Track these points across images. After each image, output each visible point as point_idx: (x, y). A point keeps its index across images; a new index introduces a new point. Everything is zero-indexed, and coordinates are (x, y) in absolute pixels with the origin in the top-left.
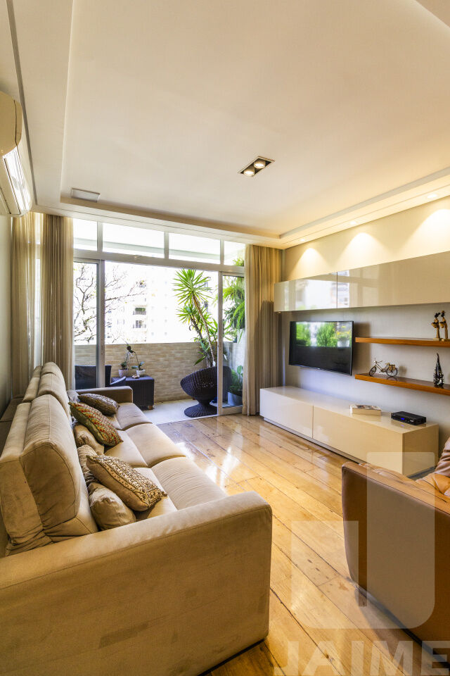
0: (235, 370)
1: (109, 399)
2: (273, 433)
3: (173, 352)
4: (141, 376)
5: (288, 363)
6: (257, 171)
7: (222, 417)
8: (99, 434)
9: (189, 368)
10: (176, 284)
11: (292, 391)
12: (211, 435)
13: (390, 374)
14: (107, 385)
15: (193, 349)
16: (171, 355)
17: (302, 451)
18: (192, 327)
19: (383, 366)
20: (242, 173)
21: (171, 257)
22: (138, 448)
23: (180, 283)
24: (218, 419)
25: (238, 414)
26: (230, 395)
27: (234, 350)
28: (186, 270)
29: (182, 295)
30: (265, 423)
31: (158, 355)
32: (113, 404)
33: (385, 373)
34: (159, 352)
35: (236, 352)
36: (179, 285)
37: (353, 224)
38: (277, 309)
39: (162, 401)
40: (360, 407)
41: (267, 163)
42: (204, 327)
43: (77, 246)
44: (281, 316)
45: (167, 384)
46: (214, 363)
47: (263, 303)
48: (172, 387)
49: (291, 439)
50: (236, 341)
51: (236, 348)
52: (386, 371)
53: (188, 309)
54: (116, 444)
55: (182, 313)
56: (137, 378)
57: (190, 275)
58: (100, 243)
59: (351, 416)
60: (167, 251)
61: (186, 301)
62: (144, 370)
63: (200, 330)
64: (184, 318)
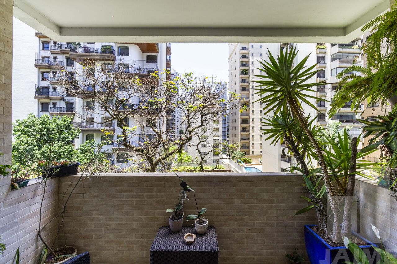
15: (291, 185)
18: (287, 151)
34: (233, 190)
45: (246, 241)
53: (281, 122)
55: (270, 127)
61: (275, 109)
62: (207, 223)
63: (303, 155)
64: (274, 135)
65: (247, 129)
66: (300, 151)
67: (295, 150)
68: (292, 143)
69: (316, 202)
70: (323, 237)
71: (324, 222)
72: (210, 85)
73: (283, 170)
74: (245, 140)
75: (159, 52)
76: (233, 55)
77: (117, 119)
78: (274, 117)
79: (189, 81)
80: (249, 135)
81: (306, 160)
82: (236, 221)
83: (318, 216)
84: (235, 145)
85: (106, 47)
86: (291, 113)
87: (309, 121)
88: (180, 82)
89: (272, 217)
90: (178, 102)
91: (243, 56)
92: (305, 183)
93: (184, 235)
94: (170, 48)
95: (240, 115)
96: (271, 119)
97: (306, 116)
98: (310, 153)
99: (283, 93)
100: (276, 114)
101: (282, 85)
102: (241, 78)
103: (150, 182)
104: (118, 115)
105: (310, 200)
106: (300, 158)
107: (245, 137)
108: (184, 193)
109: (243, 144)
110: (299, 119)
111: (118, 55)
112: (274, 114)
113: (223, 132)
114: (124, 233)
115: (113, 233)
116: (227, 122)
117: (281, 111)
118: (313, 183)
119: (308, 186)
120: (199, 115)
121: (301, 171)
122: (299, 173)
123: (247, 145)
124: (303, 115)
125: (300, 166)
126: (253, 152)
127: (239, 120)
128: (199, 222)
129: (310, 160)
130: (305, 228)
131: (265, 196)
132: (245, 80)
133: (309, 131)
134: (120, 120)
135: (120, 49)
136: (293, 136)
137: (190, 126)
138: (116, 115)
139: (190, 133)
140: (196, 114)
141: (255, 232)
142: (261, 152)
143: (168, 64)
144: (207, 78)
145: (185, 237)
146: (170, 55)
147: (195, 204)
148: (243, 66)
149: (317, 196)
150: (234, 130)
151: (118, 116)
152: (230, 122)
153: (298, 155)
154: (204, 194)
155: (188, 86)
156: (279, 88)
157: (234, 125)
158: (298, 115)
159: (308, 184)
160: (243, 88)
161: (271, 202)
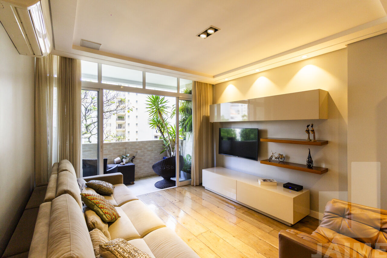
0: (185, 157)
1: (107, 183)
2: (212, 197)
3: (146, 146)
4: (126, 163)
5: (218, 153)
6: (208, 35)
7: (179, 188)
8: (104, 216)
9: (156, 156)
10: (148, 104)
11: (220, 170)
12: (174, 202)
13: (280, 160)
14: (105, 172)
15: (159, 144)
16: (145, 148)
17: (231, 209)
18: (158, 131)
19: (277, 155)
20: (199, 36)
21: (147, 88)
22: (131, 221)
23: (151, 103)
24: (176, 189)
25: (189, 185)
26: (182, 172)
27: (184, 145)
28: (154, 96)
29: (151, 111)
30: (206, 190)
31: (137, 149)
32: (111, 187)
33: (278, 160)
34: (137, 147)
35: (185, 146)
36: (150, 105)
37: (257, 71)
38: (212, 121)
39: (140, 178)
40: (264, 180)
41: (216, 30)
42: (166, 131)
43: (83, 79)
44: (213, 124)
45: (143, 167)
46: (172, 153)
47: (203, 117)
48: (146, 169)
49: (223, 201)
50: (185, 139)
51: (185, 144)
52: (278, 159)
53: (155, 120)
54: (116, 220)
55: (152, 122)
56: (124, 164)
57: (157, 98)
58: (100, 77)
59: (260, 187)
60: (144, 83)
61: (154, 115)
63: (163, 133)
64: (153, 125)
66: (162, 131)
67: (161, 131)
68: (160, 128)
69: (166, 147)
73: (156, 137)
80: (124, 131)
86: (159, 116)
87: (165, 120)
92: (164, 142)
96: (152, 119)
99: (156, 109)
100: (154, 117)
110: (162, 119)
118: (166, 142)
122: (162, 139)
125: (162, 137)
127: (115, 117)
131: (150, 148)
133: (165, 123)
136: (160, 125)
150: (109, 127)
156: (154, 107)
158: (161, 117)
161: (152, 150)
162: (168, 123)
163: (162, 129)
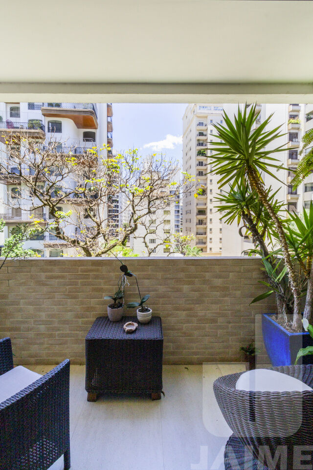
9: (238, 307)
16: (205, 282)
18: (244, 230)
31: (179, 280)
34: (181, 275)
42: (272, 229)
53: (238, 196)
61: (232, 182)
62: (151, 311)
63: (262, 236)
64: (229, 213)
65: (204, 222)
66: (260, 231)
67: (253, 229)
68: (250, 221)
69: (275, 286)
70: (281, 325)
71: (284, 309)
72: (159, 164)
74: (202, 234)
75: (99, 128)
76: (188, 132)
77: (50, 206)
78: (230, 193)
79: (134, 159)
80: (206, 228)
81: (266, 241)
82: (184, 310)
83: (278, 302)
84: (188, 236)
85: (34, 122)
86: (249, 184)
87: (270, 195)
88: (123, 161)
89: (226, 306)
90: (121, 186)
91: (200, 133)
92: (264, 267)
93: (125, 324)
94: (112, 123)
95: (195, 204)
96: (227, 195)
97: (266, 188)
98: (271, 232)
99: (241, 162)
100: (232, 189)
101: (240, 152)
102: (198, 160)
103: (85, 267)
104: (49, 200)
105: (268, 285)
106: (259, 238)
107: (201, 231)
108: (124, 278)
109: (199, 240)
110: (257, 190)
111: (49, 131)
112: (230, 189)
113: (175, 225)
114: (56, 325)
115: (43, 324)
116: (180, 214)
117: (238, 184)
118: (273, 266)
119: (267, 270)
120: (146, 201)
121: (261, 254)
122: (258, 256)
123: (204, 241)
124: (263, 187)
125: (259, 248)
126: (211, 249)
127: (195, 211)
128: (143, 310)
129: (271, 242)
130: (262, 318)
131: (218, 282)
132: (202, 162)
133: (270, 206)
134: (51, 206)
135: (50, 124)
136: (252, 212)
137: (135, 213)
138: (46, 200)
139: (135, 221)
140: (142, 200)
141: (206, 323)
142: (221, 249)
143: (109, 142)
144: (155, 155)
145: (125, 325)
146: (112, 132)
147: (137, 292)
148: (200, 145)
149: (276, 280)
150: (188, 223)
151: (50, 202)
152: (184, 213)
153: (257, 235)
154: (148, 280)
155: (132, 165)
156: (237, 156)
157: (189, 216)
158: (256, 186)
159: (267, 267)
160: (199, 172)
161: (224, 289)
162: (280, 206)
163: (260, 224)
